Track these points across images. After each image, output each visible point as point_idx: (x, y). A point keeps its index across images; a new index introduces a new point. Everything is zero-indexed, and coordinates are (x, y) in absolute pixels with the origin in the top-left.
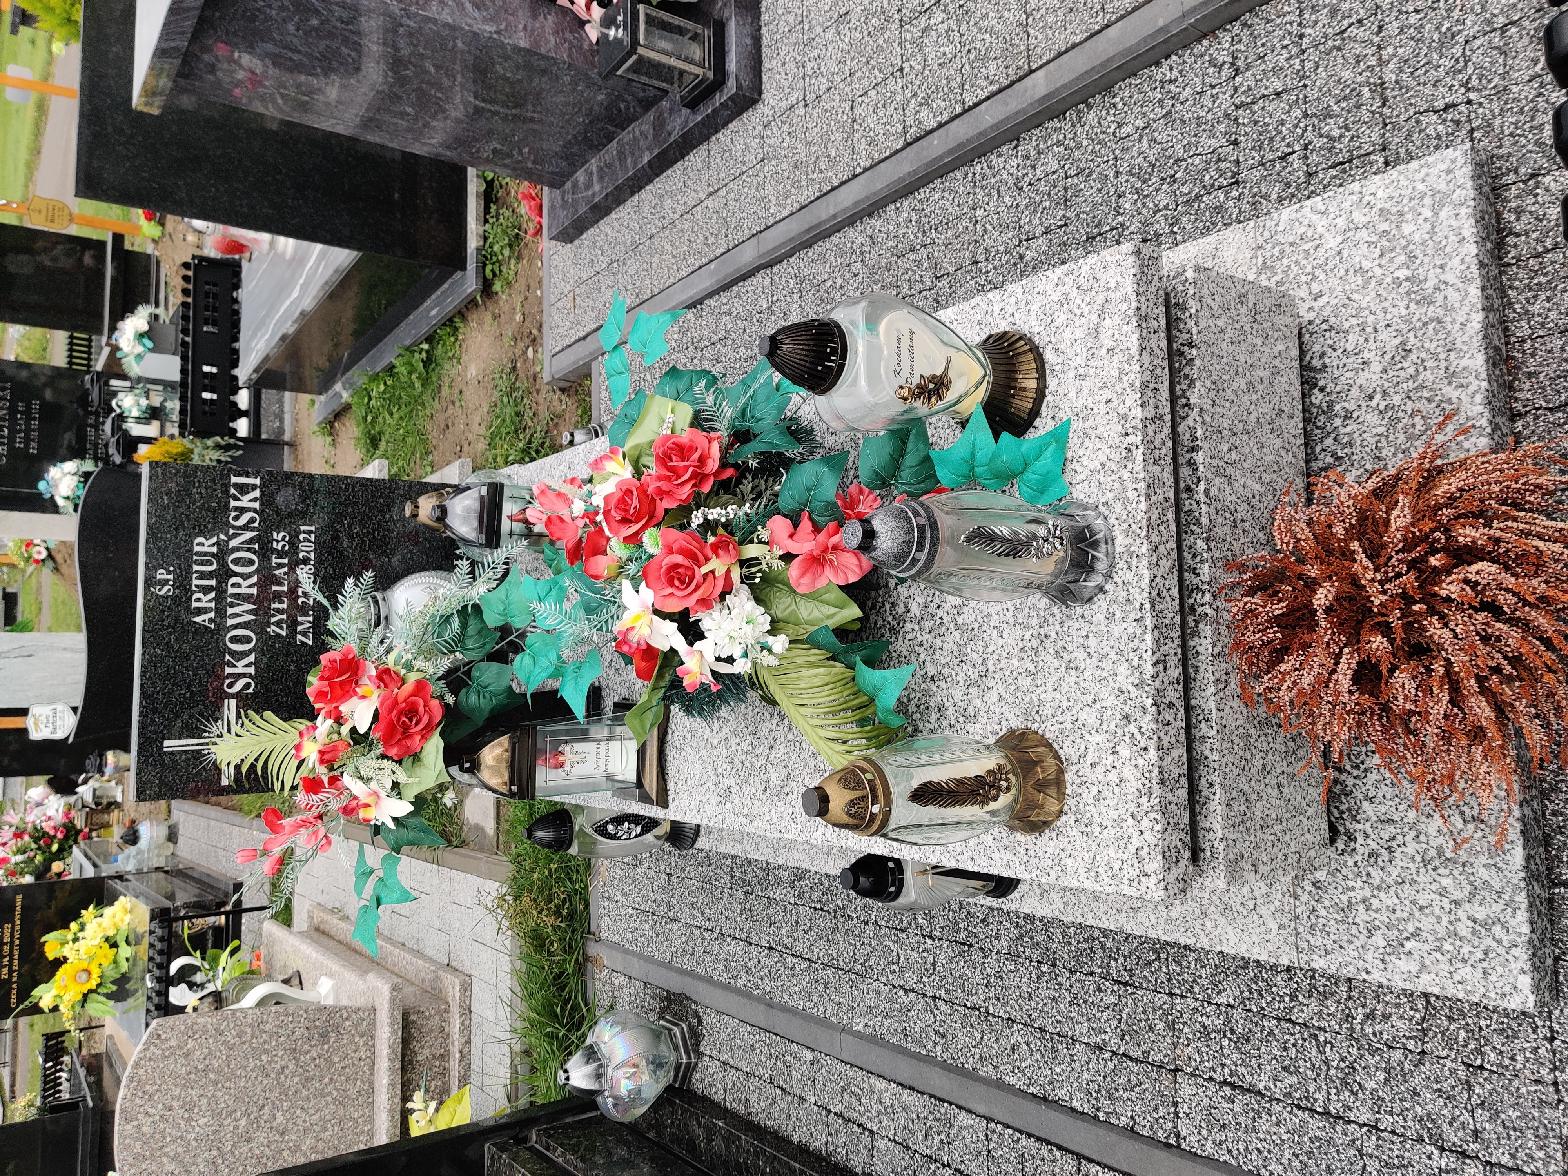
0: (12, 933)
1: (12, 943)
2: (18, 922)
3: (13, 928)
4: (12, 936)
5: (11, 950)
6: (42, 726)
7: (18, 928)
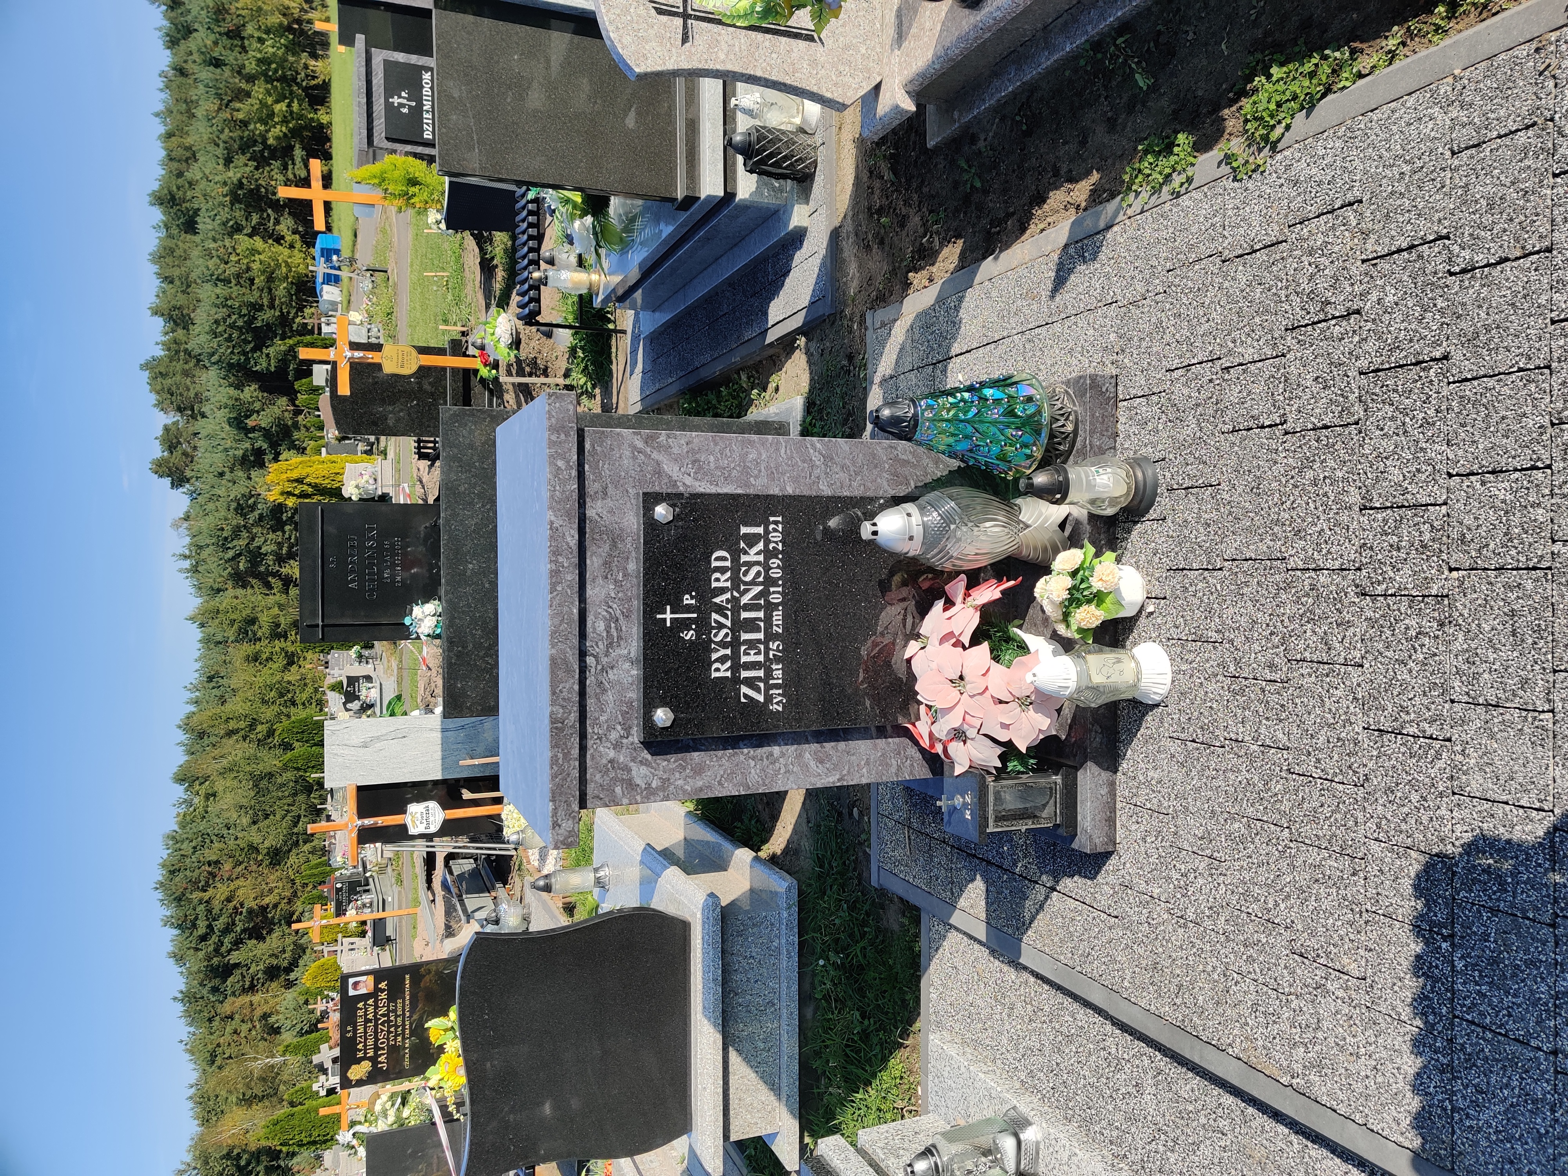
0: (403, 1007)
1: (404, 1014)
2: (408, 997)
3: (404, 1002)
4: (404, 1010)
5: (404, 1021)
6: (418, 823)
7: (407, 1002)
